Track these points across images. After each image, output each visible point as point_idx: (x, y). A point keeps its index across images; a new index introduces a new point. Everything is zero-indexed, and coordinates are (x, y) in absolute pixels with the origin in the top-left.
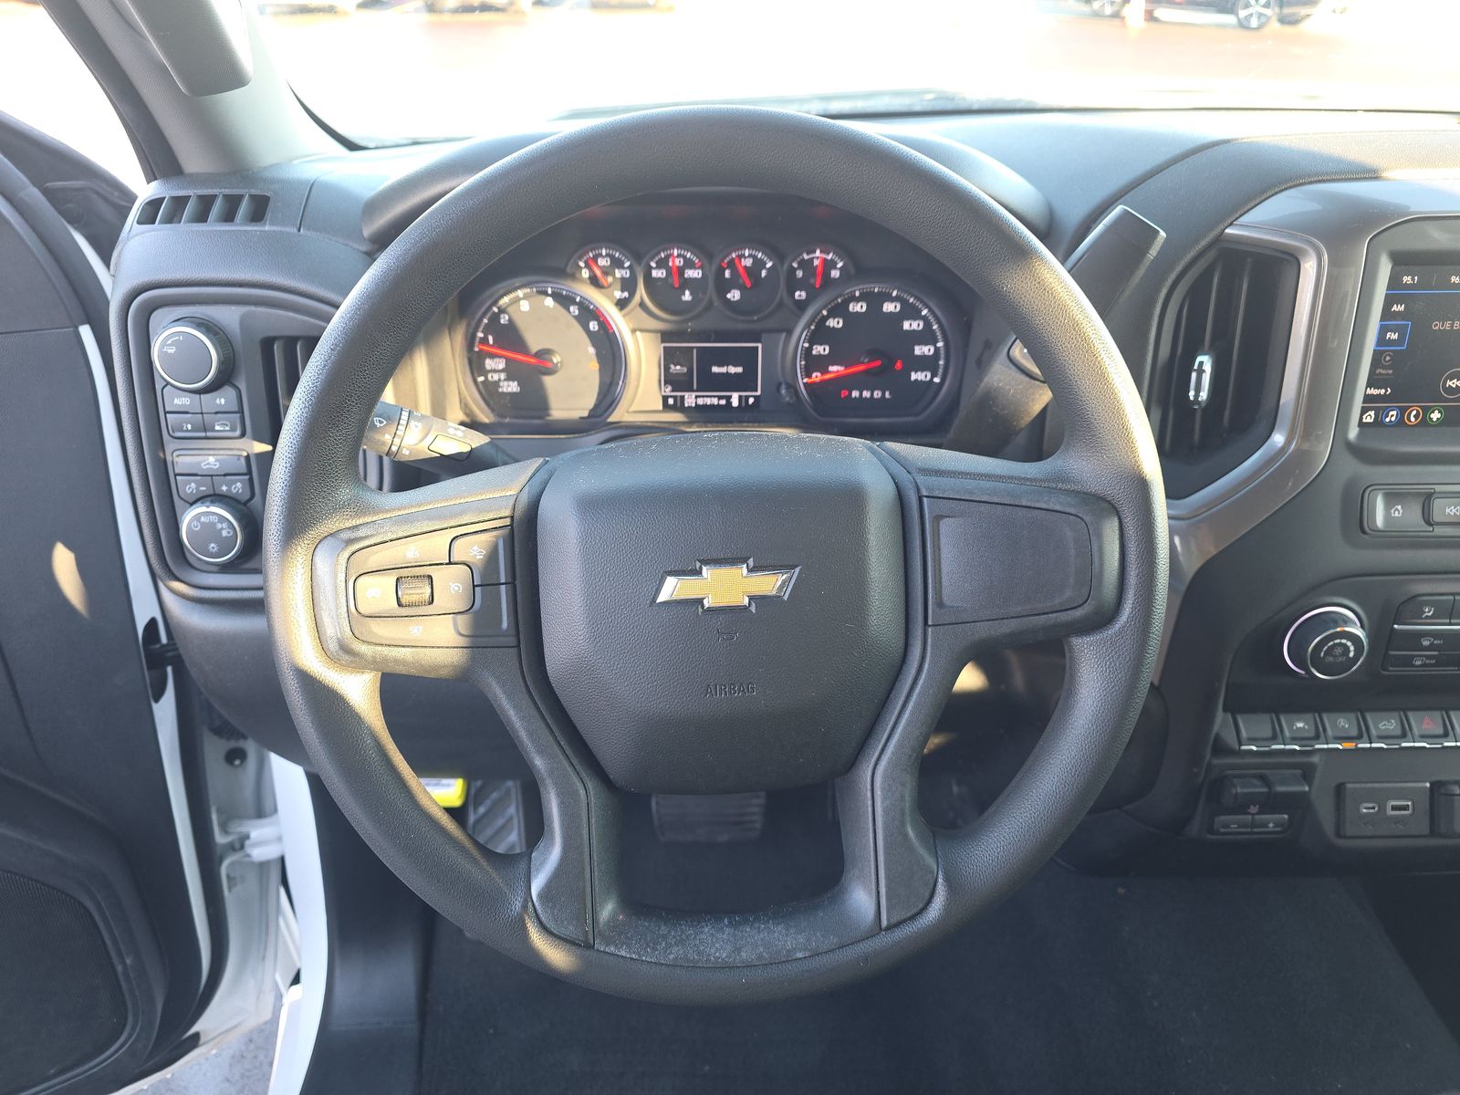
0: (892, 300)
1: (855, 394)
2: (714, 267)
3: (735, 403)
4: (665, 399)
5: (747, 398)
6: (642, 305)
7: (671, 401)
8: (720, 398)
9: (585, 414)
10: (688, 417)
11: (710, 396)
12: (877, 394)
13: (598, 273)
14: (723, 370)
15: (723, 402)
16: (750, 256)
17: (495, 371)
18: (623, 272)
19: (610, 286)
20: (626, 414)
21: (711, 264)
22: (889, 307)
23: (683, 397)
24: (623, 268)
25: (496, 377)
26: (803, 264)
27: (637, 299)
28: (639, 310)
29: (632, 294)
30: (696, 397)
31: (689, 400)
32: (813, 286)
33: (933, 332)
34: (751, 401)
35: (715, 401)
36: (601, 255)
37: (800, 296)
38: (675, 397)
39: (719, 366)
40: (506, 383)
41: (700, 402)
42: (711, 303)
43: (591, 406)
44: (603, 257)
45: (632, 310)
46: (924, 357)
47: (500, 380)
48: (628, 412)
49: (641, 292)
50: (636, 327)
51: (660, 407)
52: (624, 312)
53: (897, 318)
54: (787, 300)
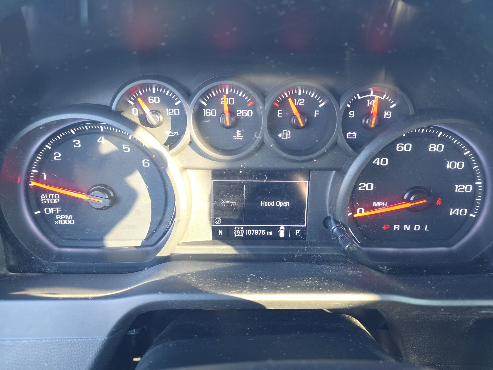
0: (437, 141)
1: (396, 227)
2: (268, 106)
3: (282, 234)
4: (215, 230)
5: (294, 229)
6: (192, 143)
7: (221, 232)
8: (267, 229)
9: (139, 244)
10: (237, 249)
11: (258, 228)
12: (417, 228)
13: (147, 110)
14: (272, 204)
15: (270, 233)
16: (303, 96)
17: (50, 205)
18: (174, 111)
19: (158, 125)
20: (177, 247)
21: (264, 103)
22: (434, 148)
23: (232, 229)
24: (174, 107)
25: (51, 211)
26: (356, 104)
27: (186, 138)
28: (189, 149)
29: (182, 132)
30: (245, 229)
31: (239, 232)
32: (367, 127)
33: (473, 172)
34: (297, 232)
35: (263, 232)
36: (151, 94)
37: (352, 136)
38: (224, 229)
39: (267, 200)
40: (61, 217)
41: (249, 232)
42: (262, 143)
43: (144, 237)
44: (153, 95)
45: (182, 149)
46: (463, 195)
47: (55, 213)
48: (178, 245)
49: (191, 130)
50: (185, 165)
51: (209, 237)
52: (173, 150)
53: (440, 159)
54: (341, 140)
